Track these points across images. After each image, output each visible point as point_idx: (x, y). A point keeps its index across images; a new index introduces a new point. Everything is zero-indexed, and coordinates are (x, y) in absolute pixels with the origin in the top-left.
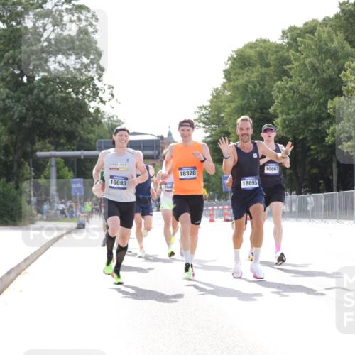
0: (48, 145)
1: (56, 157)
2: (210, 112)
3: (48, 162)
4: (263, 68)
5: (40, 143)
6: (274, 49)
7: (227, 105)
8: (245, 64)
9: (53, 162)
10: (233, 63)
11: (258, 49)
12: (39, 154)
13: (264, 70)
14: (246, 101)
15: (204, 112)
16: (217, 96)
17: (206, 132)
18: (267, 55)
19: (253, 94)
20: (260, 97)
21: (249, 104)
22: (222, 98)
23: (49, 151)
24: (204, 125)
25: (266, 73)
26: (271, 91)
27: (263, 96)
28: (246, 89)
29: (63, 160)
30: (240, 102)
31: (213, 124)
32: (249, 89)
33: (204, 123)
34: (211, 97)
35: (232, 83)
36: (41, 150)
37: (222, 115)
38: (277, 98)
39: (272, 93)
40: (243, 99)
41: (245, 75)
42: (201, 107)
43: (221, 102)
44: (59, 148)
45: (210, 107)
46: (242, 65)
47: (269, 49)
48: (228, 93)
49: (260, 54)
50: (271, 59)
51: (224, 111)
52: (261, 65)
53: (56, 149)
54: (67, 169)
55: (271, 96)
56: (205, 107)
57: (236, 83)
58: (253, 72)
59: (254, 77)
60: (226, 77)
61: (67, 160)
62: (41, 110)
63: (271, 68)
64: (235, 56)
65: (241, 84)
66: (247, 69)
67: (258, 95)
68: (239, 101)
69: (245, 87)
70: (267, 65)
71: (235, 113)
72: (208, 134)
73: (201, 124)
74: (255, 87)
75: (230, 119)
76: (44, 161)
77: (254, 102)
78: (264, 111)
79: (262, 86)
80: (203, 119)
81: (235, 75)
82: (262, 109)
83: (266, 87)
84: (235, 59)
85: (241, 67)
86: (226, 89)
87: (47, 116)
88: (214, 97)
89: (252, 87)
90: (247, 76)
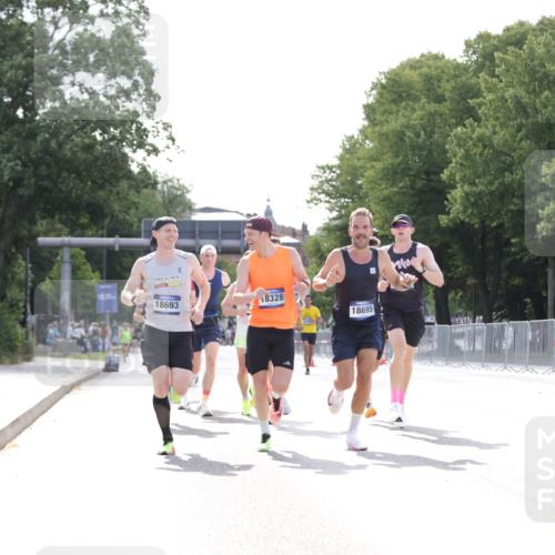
0: (59, 226)
1: (71, 246)
2: (338, 176)
3: (57, 254)
4: (433, 104)
5: (44, 222)
6: (452, 72)
7: (368, 165)
8: (400, 96)
9: (66, 254)
10: (380, 94)
11: (425, 70)
12: (41, 240)
13: (433, 107)
14: (401, 158)
15: (328, 175)
16: (351, 149)
17: (331, 210)
18: (439, 81)
19: (414, 147)
20: (425, 153)
21: (407, 163)
22: (360, 153)
23: (59, 236)
24: (327, 199)
25: (435, 111)
26: (445, 144)
27: (430, 152)
28: (402, 139)
29: (84, 253)
30: (390, 161)
31: (344, 196)
32: (406, 139)
33: (328, 194)
34: (341, 151)
35: (377, 129)
36: (46, 234)
37: (360, 182)
38: (455, 156)
39: (447, 147)
40: (397, 156)
41: (400, 114)
42: (323, 168)
43: (358, 159)
44: (77, 232)
45: (339, 167)
46: (395, 96)
47: (443, 72)
48: (369, 144)
49: (428, 79)
50: (447, 87)
51: (363, 176)
52: (428, 97)
53: (72, 233)
54: (88, 267)
55: (445, 152)
56: (330, 168)
57: (385, 128)
58: (414, 110)
59: (416, 117)
60: (368, 117)
61: (90, 252)
62: (48, 165)
63: (447, 104)
64: (384, 81)
65: (393, 131)
66: (404, 104)
67: (421, 148)
68: (388, 160)
69: (400, 136)
70: (440, 99)
71: (382, 179)
72: (335, 214)
73: (322, 197)
74: (418, 135)
75: (372, 189)
76: (51, 253)
77: (415, 162)
78: (432, 177)
79: (430, 135)
80: (326, 187)
81: (383, 113)
82: (428, 173)
83: (436, 136)
84: (383, 87)
85: (394, 101)
86: (367, 138)
87: (59, 175)
88: (346, 151)
89: (412, 135)
90: (404, 116)
